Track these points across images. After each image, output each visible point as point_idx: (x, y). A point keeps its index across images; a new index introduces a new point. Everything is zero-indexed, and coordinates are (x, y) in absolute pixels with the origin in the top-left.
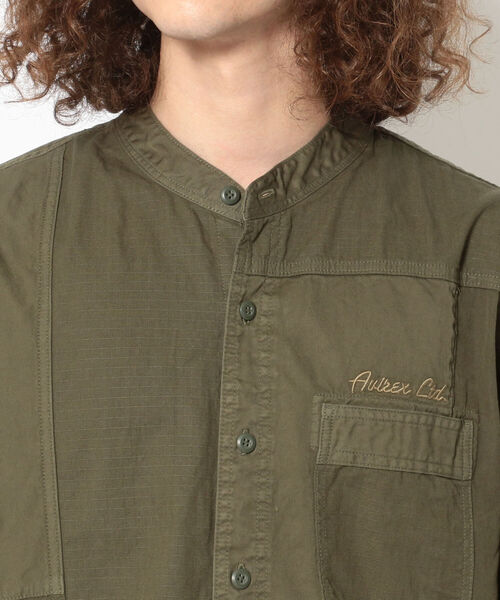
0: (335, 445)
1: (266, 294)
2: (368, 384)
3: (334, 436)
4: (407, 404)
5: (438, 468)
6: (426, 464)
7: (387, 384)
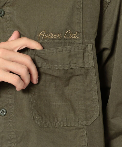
1: (8, 6)
2: (44, 36)
4: (60, 41)
5: (76, 65)
6: (70, 65)
7: (52, 35)
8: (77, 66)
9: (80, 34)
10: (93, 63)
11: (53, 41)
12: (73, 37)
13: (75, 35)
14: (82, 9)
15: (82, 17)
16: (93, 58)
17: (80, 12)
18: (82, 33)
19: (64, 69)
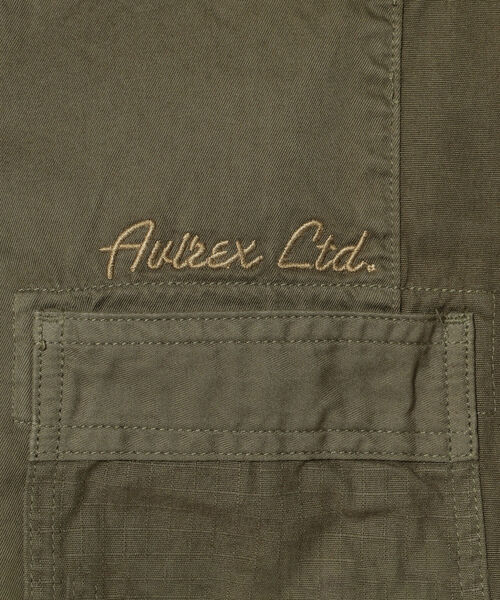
0: (74, 412)
2: (147, 253)
3: (68, 390)
4: (252, 290)
5: (361, 441)
6: (320, 434)
7: (196, 249)
8: (367, 445)
9: (384, 247)
10: (474, 437)
11: (202, 288)
12: (340, 262)
13: (350, 252)
14: (401, 81)
15: (397, 132)
16: (472, 403)
17: (388, 103)
18: (394, 240)
19: (283, 457)
